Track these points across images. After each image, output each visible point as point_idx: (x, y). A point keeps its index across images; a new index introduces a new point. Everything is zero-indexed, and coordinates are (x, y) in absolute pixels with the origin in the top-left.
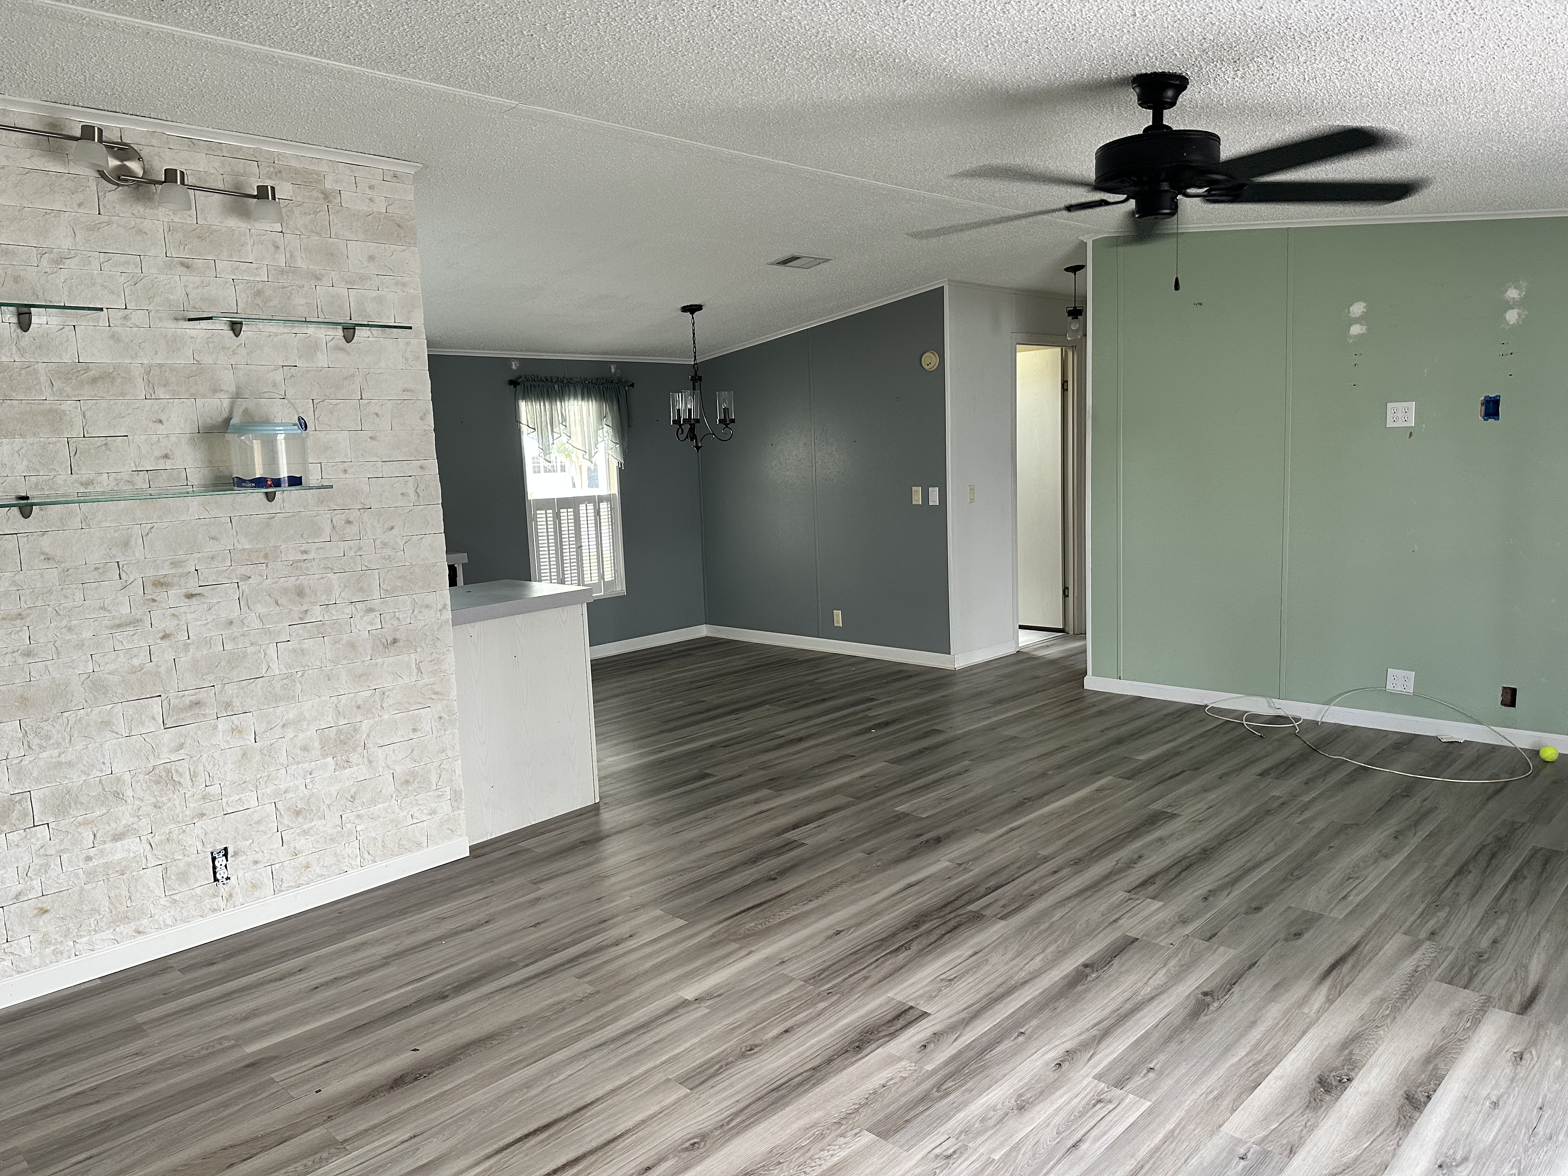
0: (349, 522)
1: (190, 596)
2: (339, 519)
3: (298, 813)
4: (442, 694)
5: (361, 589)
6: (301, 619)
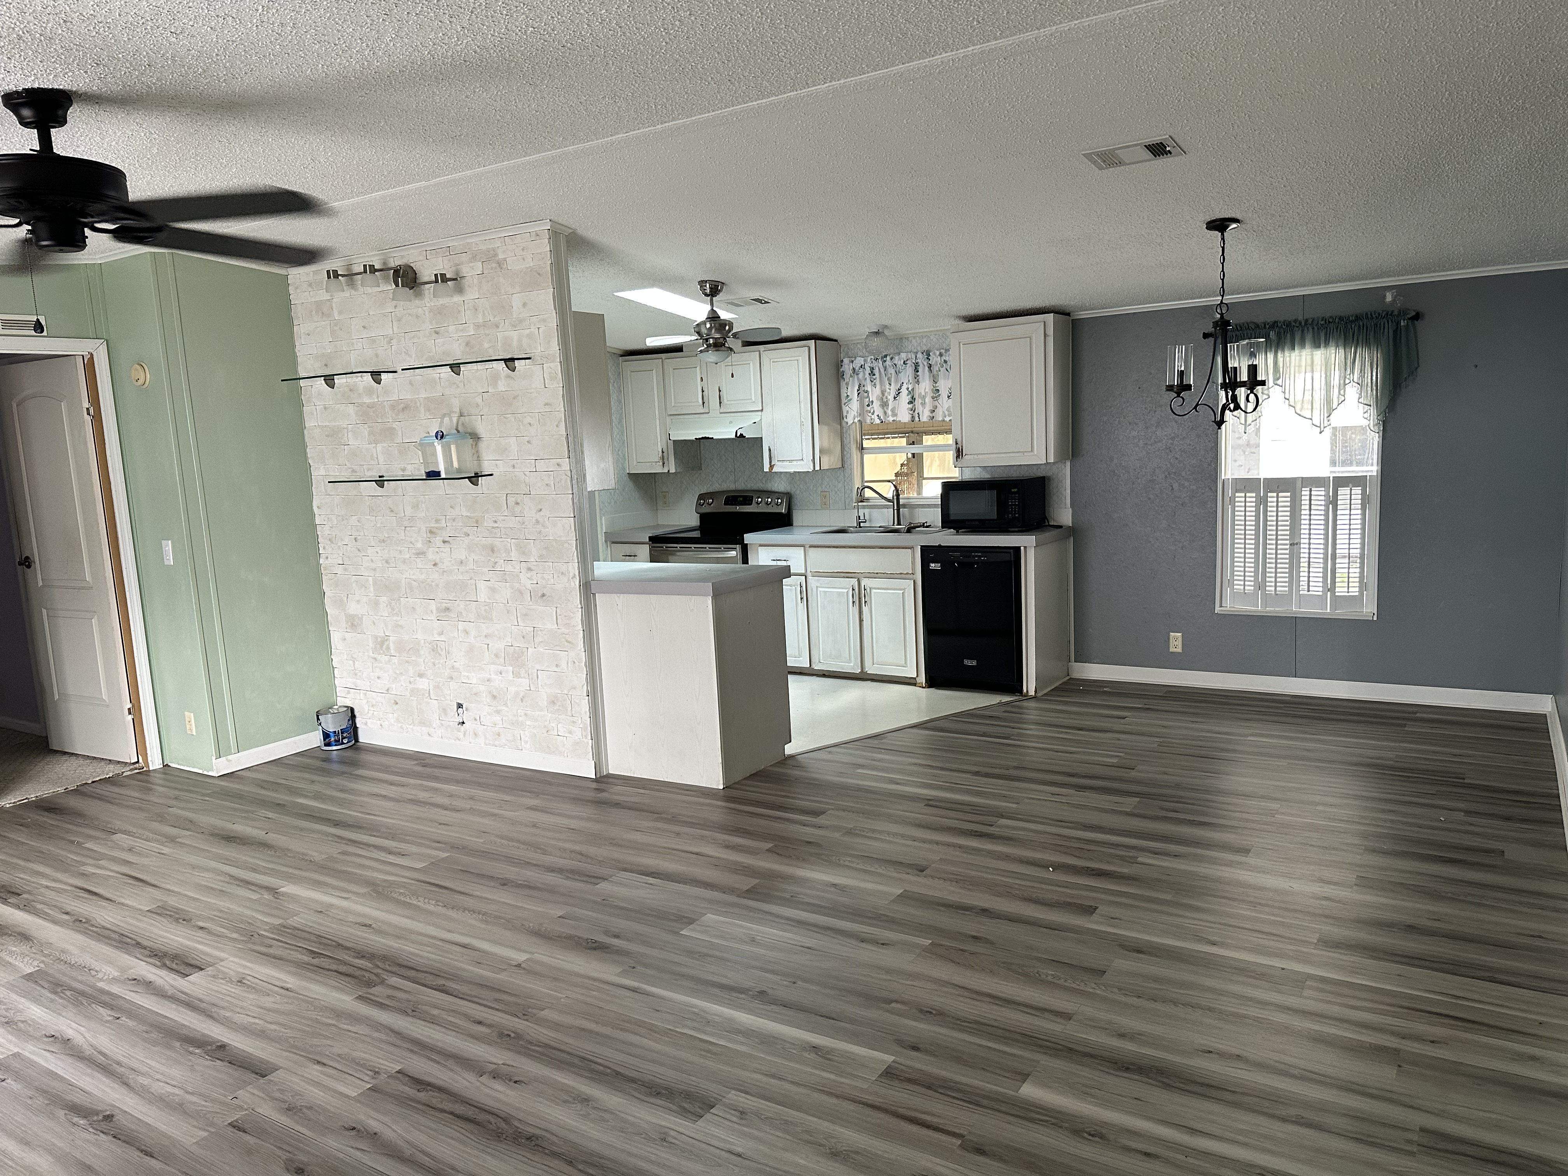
0: (517, 504)
1: (444, 542)
2: (511, 500)
3: (494, 697)
4: (572, 644)
5: (524, 553)
6: (493, 567)
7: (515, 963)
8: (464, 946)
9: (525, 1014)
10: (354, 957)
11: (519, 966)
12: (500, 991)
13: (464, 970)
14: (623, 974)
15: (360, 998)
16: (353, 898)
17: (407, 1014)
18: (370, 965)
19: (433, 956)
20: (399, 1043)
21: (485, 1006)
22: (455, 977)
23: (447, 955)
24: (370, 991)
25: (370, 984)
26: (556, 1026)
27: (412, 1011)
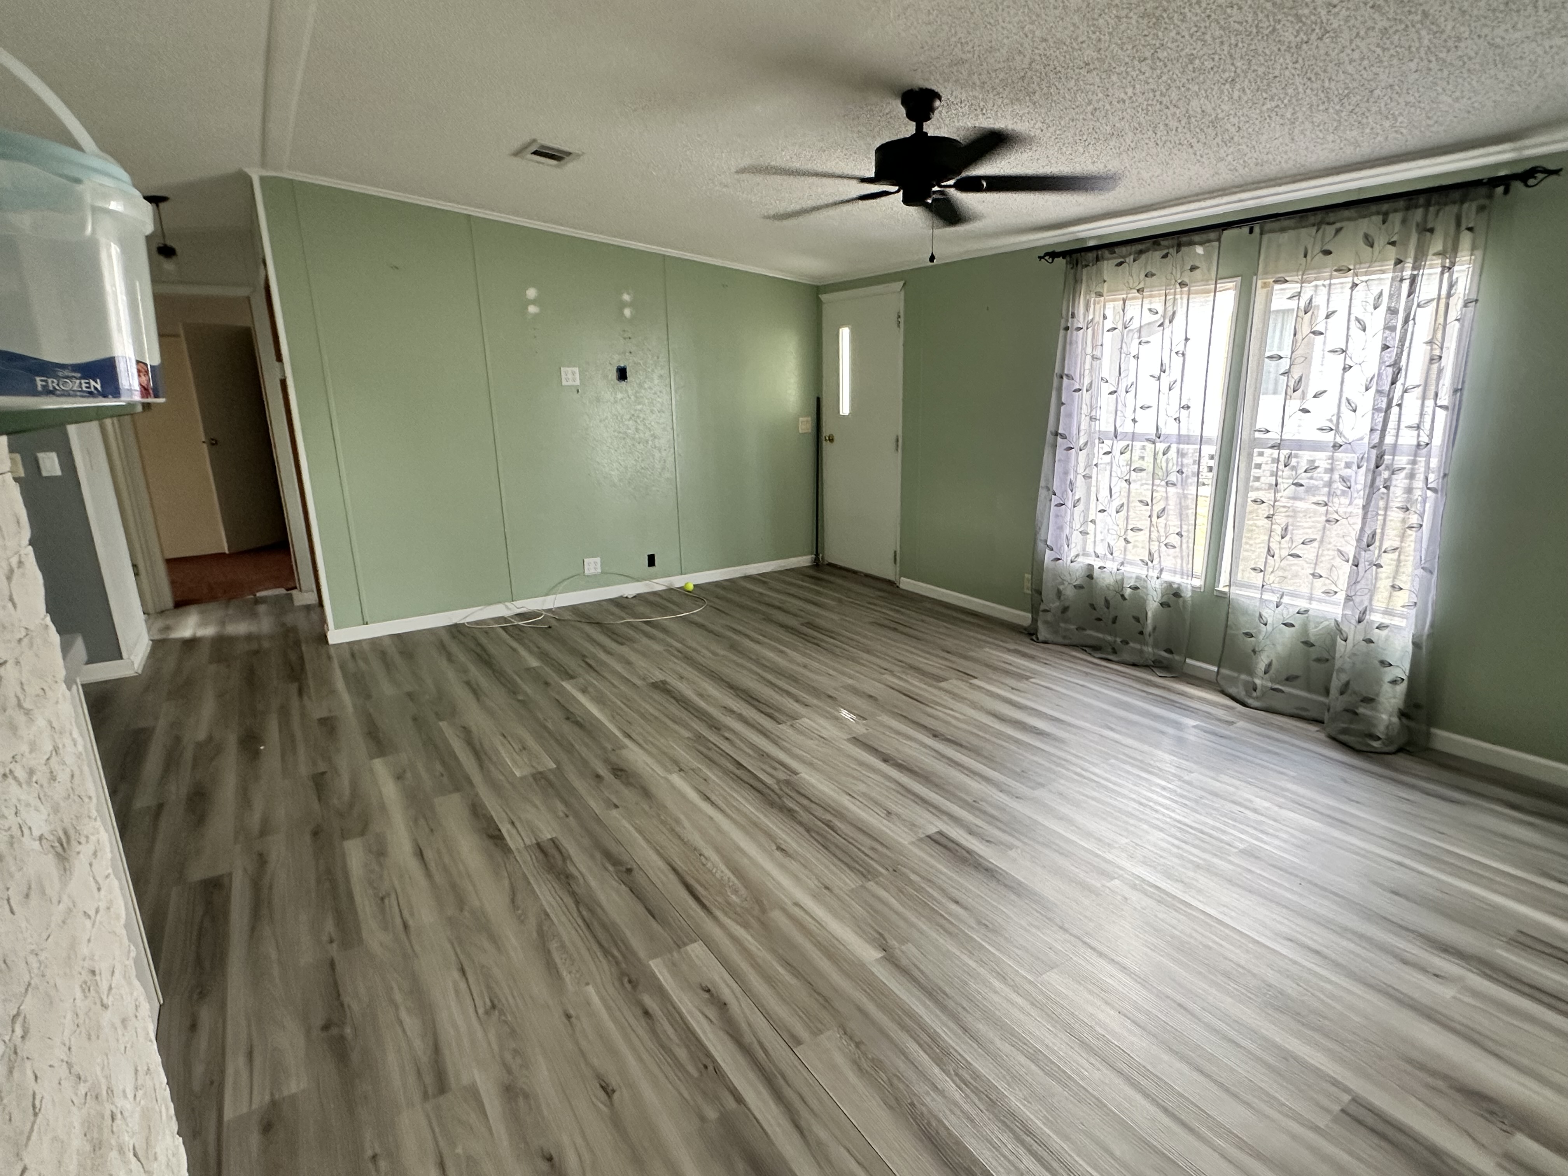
7: (682, 773)
8: (707, 799)
9: (699, 737)
10: (796, 812)
11: (681, 770)
12: (706, 757)
13: (718, 777)
14: (624, 747)
15: (796, 773)
16: (789, 903)
17: (767, 754)
18: (785, 800)
19: (735, 795)
20: (776, 739)
21: (719, 748)
22: (726, 772)
23: (724, 793)
24: (788, 777)
25: (787, 783)
26: (686, 726)
27: (763, 755)
